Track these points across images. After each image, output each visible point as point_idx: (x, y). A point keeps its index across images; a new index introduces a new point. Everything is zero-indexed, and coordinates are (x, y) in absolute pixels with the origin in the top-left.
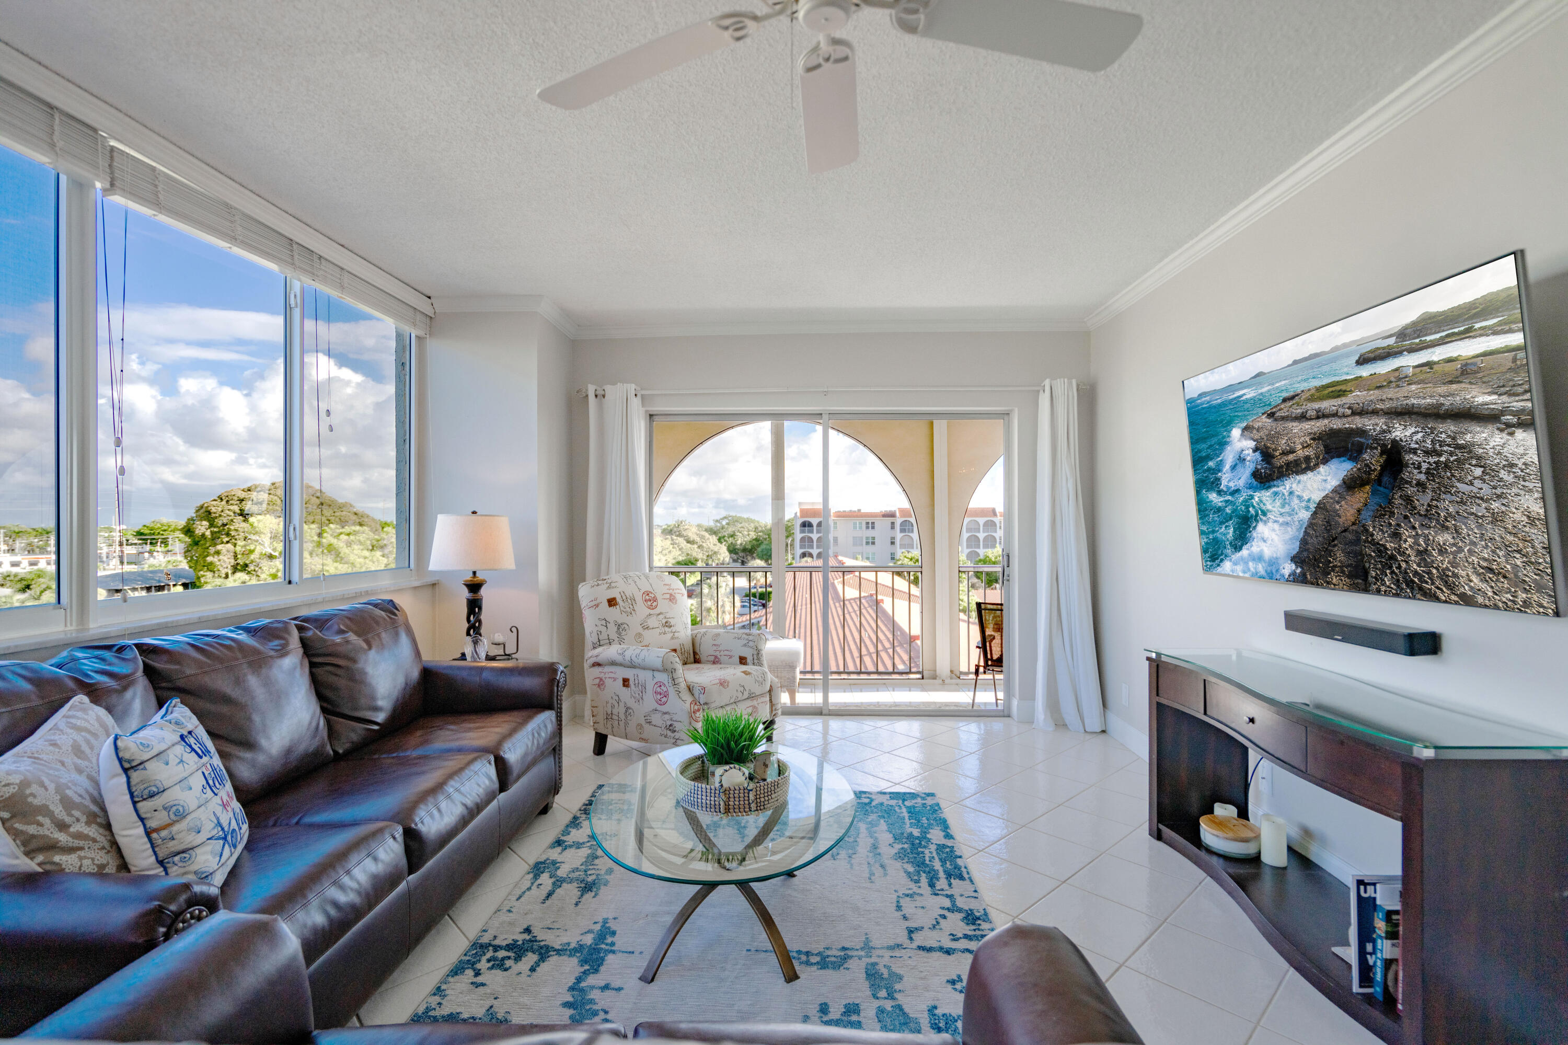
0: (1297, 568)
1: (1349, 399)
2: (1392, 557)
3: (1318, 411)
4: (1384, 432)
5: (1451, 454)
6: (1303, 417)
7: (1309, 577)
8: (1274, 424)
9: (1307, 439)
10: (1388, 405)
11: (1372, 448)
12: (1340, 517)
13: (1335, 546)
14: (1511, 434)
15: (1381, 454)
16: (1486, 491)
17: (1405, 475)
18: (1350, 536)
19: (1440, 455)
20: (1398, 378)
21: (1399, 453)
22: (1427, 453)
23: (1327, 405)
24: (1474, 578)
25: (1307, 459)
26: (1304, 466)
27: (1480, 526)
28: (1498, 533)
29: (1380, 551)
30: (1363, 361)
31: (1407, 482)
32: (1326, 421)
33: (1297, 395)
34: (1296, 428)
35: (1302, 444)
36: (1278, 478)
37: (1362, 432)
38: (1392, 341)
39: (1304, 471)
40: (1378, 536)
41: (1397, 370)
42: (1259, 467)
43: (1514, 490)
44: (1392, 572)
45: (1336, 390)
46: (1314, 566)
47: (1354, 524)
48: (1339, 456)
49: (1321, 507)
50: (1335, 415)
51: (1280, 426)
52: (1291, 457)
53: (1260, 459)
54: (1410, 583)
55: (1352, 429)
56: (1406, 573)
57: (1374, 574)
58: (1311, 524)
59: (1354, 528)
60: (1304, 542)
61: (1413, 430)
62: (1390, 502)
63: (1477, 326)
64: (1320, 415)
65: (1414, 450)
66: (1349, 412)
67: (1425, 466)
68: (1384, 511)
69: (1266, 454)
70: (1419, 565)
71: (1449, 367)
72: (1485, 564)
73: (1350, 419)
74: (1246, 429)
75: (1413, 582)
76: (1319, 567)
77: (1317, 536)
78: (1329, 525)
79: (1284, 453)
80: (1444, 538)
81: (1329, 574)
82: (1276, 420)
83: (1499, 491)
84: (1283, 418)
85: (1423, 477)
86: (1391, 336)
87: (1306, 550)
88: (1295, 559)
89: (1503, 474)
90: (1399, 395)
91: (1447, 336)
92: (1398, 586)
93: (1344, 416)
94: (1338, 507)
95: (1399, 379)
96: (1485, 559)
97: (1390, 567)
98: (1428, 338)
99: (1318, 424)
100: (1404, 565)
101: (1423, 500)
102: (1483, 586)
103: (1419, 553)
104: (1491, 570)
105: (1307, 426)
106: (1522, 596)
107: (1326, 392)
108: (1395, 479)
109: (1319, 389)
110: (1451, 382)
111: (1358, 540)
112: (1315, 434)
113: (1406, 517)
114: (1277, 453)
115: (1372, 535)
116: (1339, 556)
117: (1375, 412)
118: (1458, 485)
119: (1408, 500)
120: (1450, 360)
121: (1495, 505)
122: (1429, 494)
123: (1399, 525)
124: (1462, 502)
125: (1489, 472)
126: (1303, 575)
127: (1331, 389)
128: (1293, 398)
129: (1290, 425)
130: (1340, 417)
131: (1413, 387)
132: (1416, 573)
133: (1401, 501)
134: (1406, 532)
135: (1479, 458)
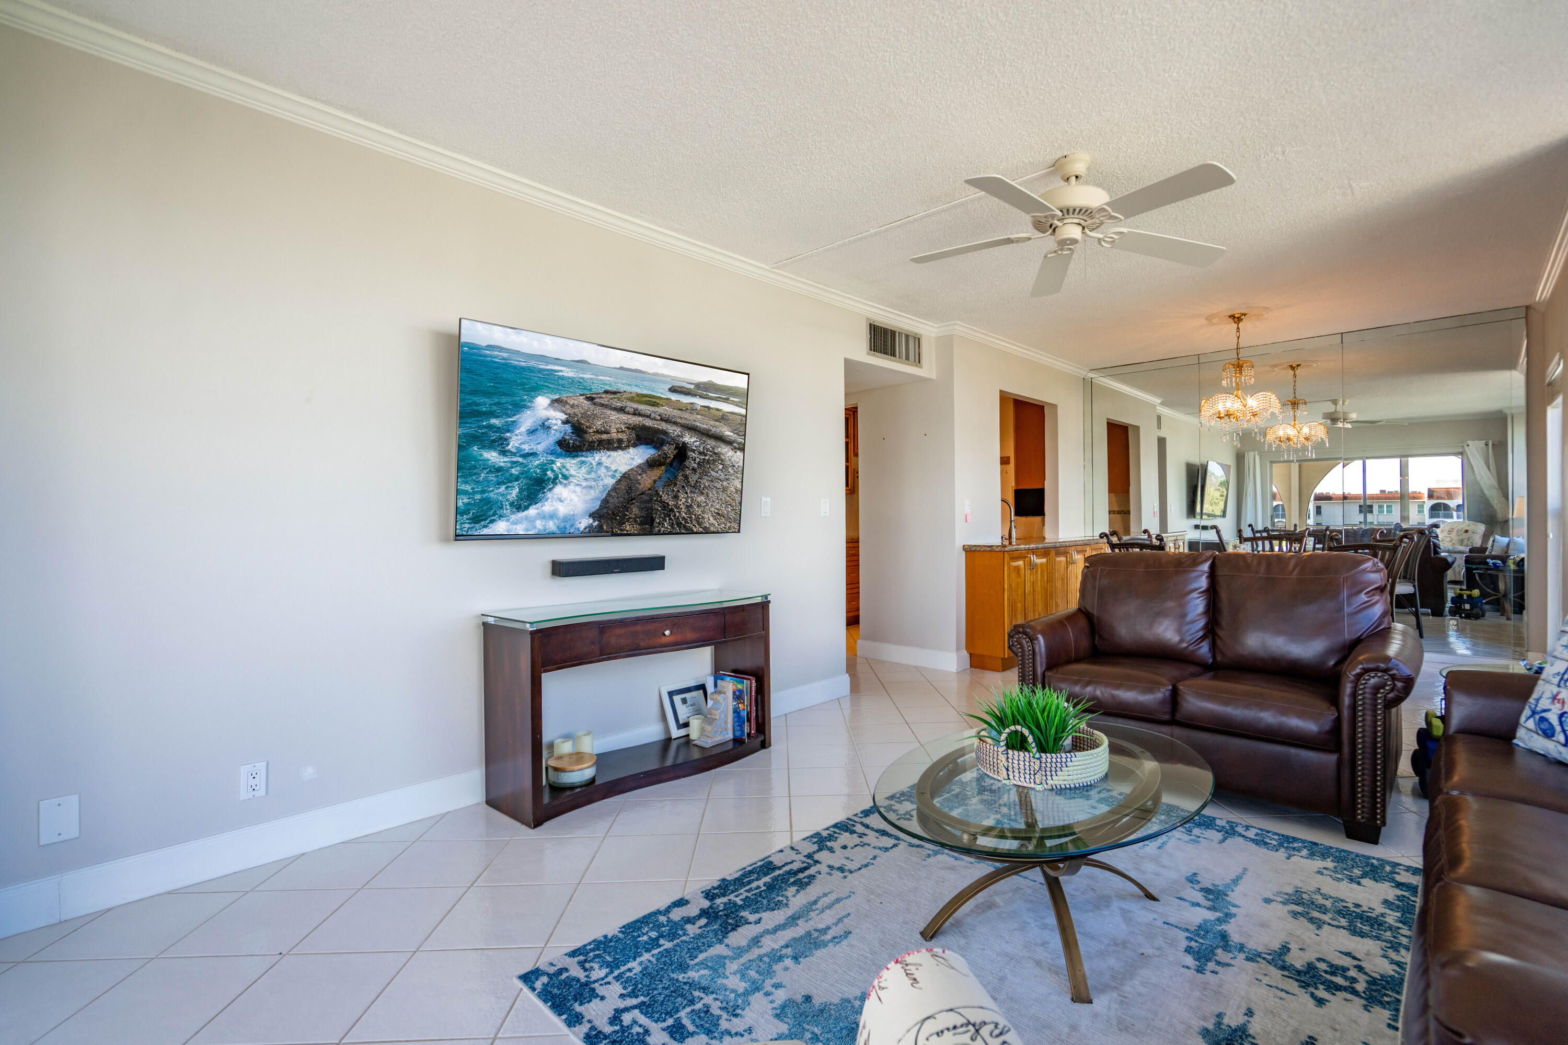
0: (594, 521)
1: (660, 410)
2: (672, 510)
3: (636, 410)
4: (679, 436)
5: (711, 456)
6: (622, 410)
7: (605, 527)
8: (592, 407)
9: (623, 427)
10: (683, 422)
11: (670, 444)
12: (640, 484)
13: (633, 504)
14: (736, 452)
15: (675, 449)
16: (722, 477)
17: (687, 463)
18: (645, 497)
19: (706, 456)
20: (691, 409)
21: (686, 451)
22: (700, 453)
23: (642, 408)
24: (711, 519)
25: (620, 441)
26: (615, 445)
27: (718, 493)
28: (723, 496)
29: (664, 507)
30: (673, 390)
31: (687, 467)
32: (641, 419)
33: (620, 393)
34: (614, 416)
35: (617, 429)
36: (587, 450)
37: (665, 433)
38: (692, 387)
39: (615, 449)
40: (665, 497)
41: (692, 404)
42: (567, 438)
43: (733, 477)
44: (670, 519)
45: (653, 401)
46: (611, 519)
47: (649, 489)
48: (647, 444)
49: (626, 476)
50: (649, 417)
51: (598, 410)
52: (604, 436)
53: (571, 431)
54: (679, 524)
55: (659, 429)
56: (678, 518)
57: (658, 521)
58: (615, 488)
59: (650, 492)
60: (605, 502)
61: (695, 439)
62: (676, 478)
63: (731, 399)
64: (636, 413)
65: (694, 451)
66: (659, 418)
67: (698, 460)
68: (671, 482)
69: (578, 429)
70: (686, 514)
71: (717, 413)
72: (716, 511)
73: (659, 422)
74: (557, 401)
75: (681, 523)
76: (616, 519)
77: (618, 497)
78: (630, 489)
79: (597, 432)
80: (701, 499)
81: (624, 523)
82: (594, 404)
83: (727, 477)
84: (602, 405)
85: (696, 466)
86: (692, 384)
87: (606, 508)
88: (593, 515)
89: (730, 469)
90: (691, 418)
91: (719, 397)
92: (672, 527)
93: (655, 419)
94: (639, 478)
95: (693, 410)
96: (717, 509)
97: (669, 516)
98: (710, 394)
99: (634, 419)
100: (677, 514)
101: (693, 478)
102: (714, 522)
103: (687, 507)
104: (718, 514)
105: (624, 417)
106: (729, 524)
107: (645, 399)
108: (681, 465)
109: (638, 395)
110: (716, 421)
111: (651, 500)
112: (630, 425)
113: (683, 487)
114: (591, 431)
115: (661, 497)
116: (635, 510)
117: (675, 423)
118: (712, 472)
119: (686, 477)
120: (718, 410)
121: (725, 483)
122: (698, 475)
123: (678, 491)
124: (712, 481)
125: (725, 467)
126: (600, 527)
127: (648, 399)
128: (615, 393)
129: (609, 412)
130: (652, 419)
131: (699, 417)
132: (684, 518)
133: (682, 478)
134: (681, 495)
135: (722, 460)
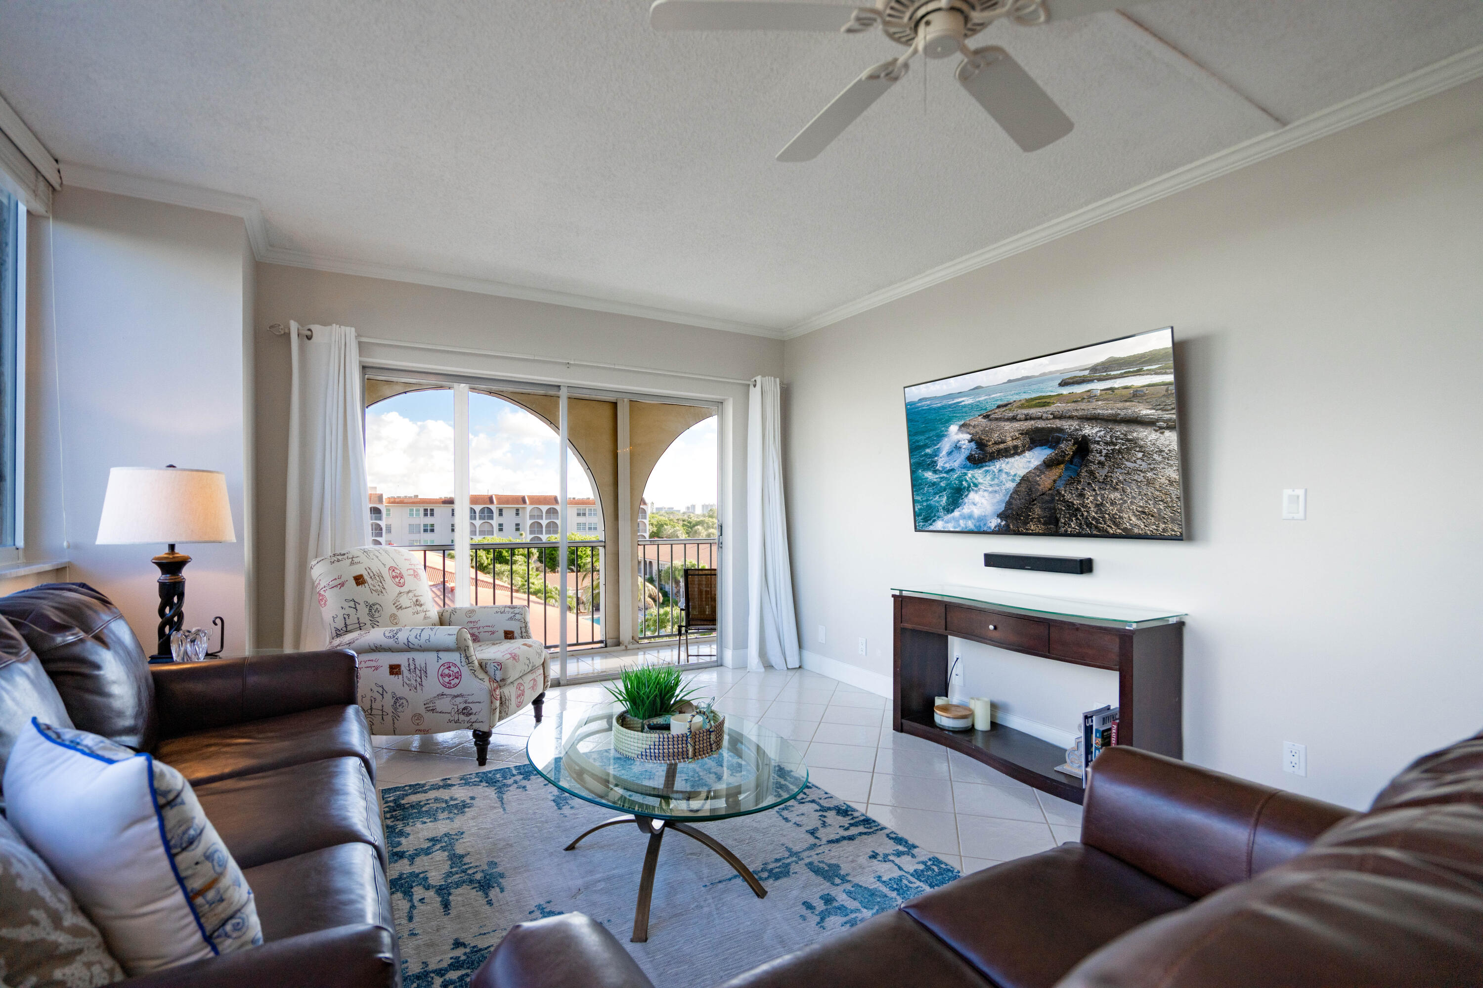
0: (1002, 521)
1: (1052, 408)
2: (1078, 510)
3: (1026, 415)
4: (1077, 430)
5: (1123, 444)
6: (1014, 419)
7: (1011, 527)
8: (989, 423)
9: (1017, 434)
10: (1081, 413)
11: (1067, 440)
12: (1039, 485)
13: (1035, 504)
14: (1162, 433)
15: (1074, 444)
16: (1144, 466)
17: (1090, 458)
18: (1046, 498)
19: (1116, 445)
20: (1090, 396)
21: (1087, 444)
22: (1107, 444)
23: (1033, 411)
24: (1133, 518)
25: (1016, 447)
26: (1012, 452)
27: (1139, 487)
28: (1150, 491)
29: (1069, 506)
30: (1064, 384)
31: (1091, 462)
32: (1033, 422)
33: (1010, 404)
34: (1007, 426)
35: (1012, 437)
36: (990, 460)
37: (1060, 430)
38: (1086, 373)
39: (1012, 456)
40: (1068, 497)
41: (1089, 391)
42: (973, 453)
43: (1162, 466)
44: (1077, 519)
45: (1043, 402)
46: (1016, 519)
47: (1050, 489)
48: (1041, 445)
49: (1025, 479)
50: (1040, 418)
51: (994, 425)
52: (1002, 446)
53: (975, 447)
54: (1089, 525)
55: (1053, 428)
56: (1087, 518)
57: (1063, 521)
58: (1016, 491)
59: (1050, 492)
60: (1009, 504)
61: (1098, 429)
62: (1078, 475)
63: (1145, 368)
64: (1028, 418)
65: (1098, 443)
66: (1051, 417)
67: (1104, 452)
68: (1073, 480)
69: (980, 444)
70: (1096, 513)
71: (1125, 392)
72: (1140, 509)
73: (1051, 421)
74: (963, 425)
75: (1091, 524)
76: (1020, 519)
77: (1020, 499)
78: (1030, 491)
79: (996, 443)
80: (1117, 495)
81: (1029, 523)
82: (990, 420)
83: (1152, 466)
84: (996, 419)
85: (1103, 459)
86: (1086, 369)
87: (1010, 509)
88: (1000, 516)
89: (1156, 456)
90: (1089, 407)
91: (1125, 373)
92: (1081, 528)
93: (1047, 419)
94: (1038, 479)
95: (1090, 397)
96: (1141, 507)
97: (1076, 516)
98: (1112, 373)
99: (1026, 424)
100: (1085, 514)
101: (1101, 473)
102: (1139, 522)
103: (1097, 505)
104: (1144, 513)
105: (1017, 425)
106: (1162, 526)
107: (1034, 403)
108: (1083, 460)
109: (1027, 400)
110: (1126, 401)
111: (1053, 500)
112: (1023, 430)
113: (1089, 484)
114: (990, 443)
115: (1064, 496)
116: (1037, 511)
117: (1071, 418)
118: (1126, 463)
119: (1092, 473)
120: (1126, 388)
121: (1149, 475)
122: (1107, 469)
123: (1084, 489)
124: (1128, 473)
125: (1147, 455)
126: (1007, 526)
127: (1037, 401)
128: (1006, 405)
129: (1003, 424)
130: (1044, 420)
131: (1100, 403)
132: (1094, 518)
133: (1086, 474)
134: (1088, 493)
135: (1141, 447)
